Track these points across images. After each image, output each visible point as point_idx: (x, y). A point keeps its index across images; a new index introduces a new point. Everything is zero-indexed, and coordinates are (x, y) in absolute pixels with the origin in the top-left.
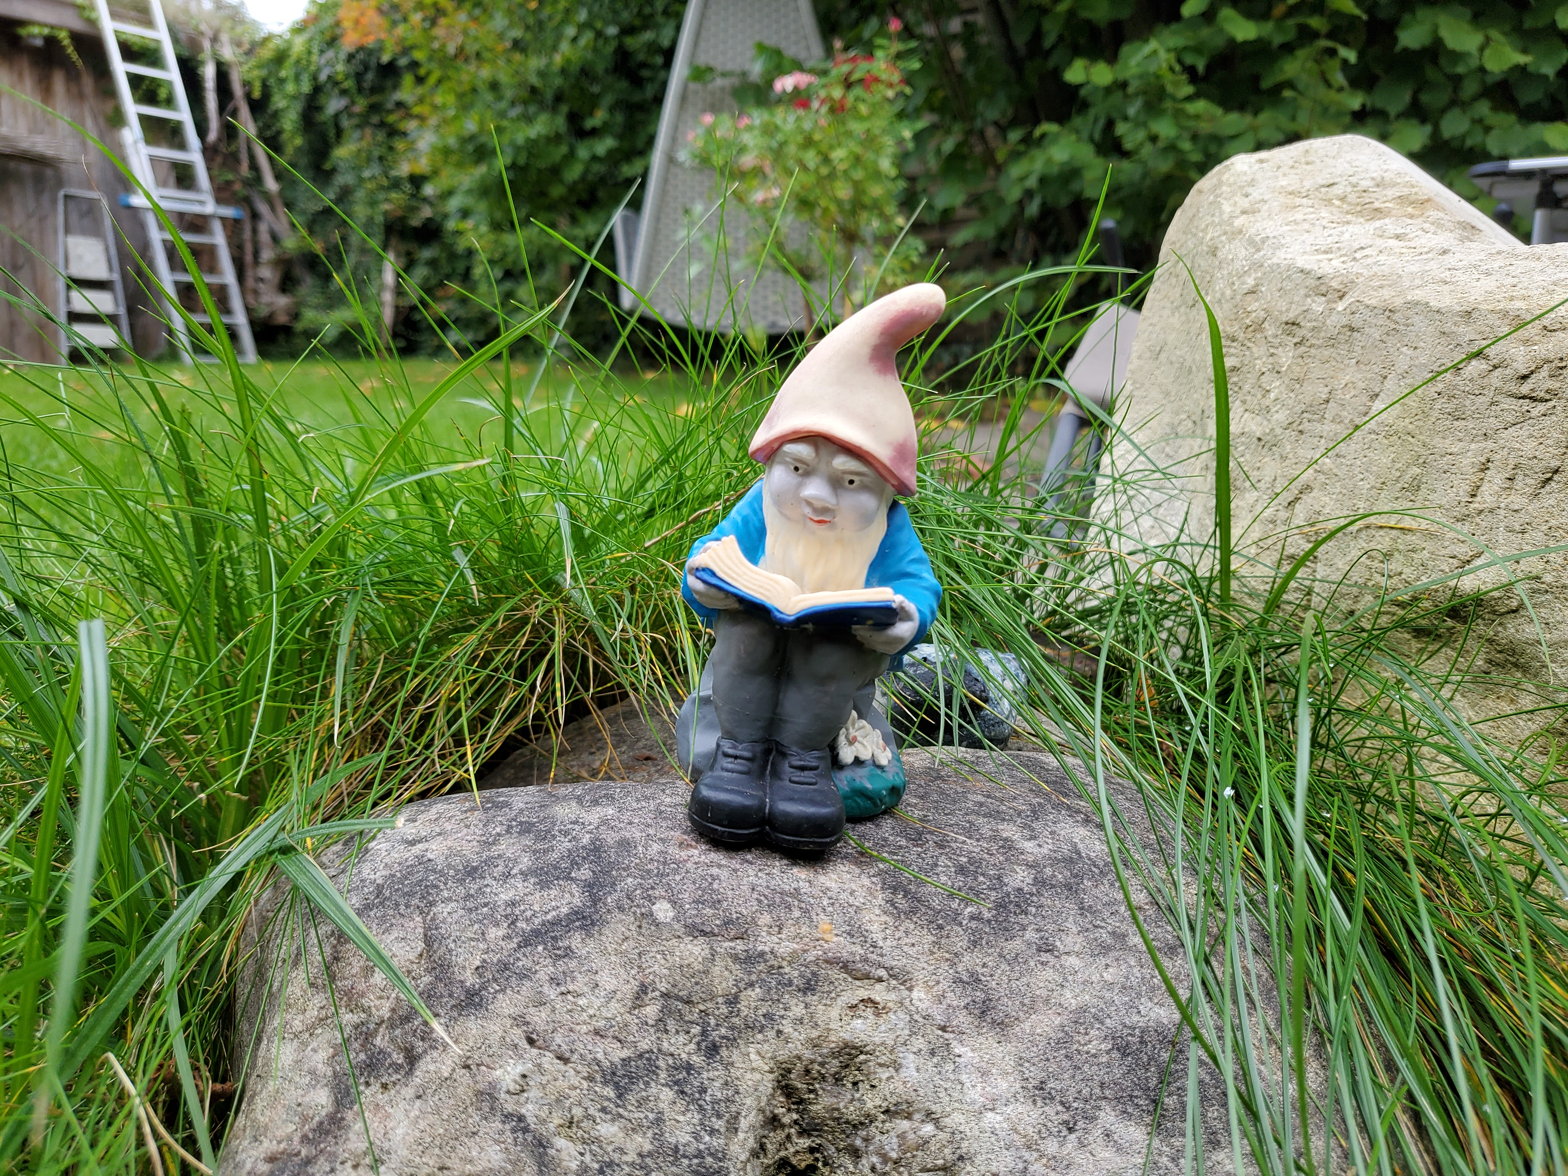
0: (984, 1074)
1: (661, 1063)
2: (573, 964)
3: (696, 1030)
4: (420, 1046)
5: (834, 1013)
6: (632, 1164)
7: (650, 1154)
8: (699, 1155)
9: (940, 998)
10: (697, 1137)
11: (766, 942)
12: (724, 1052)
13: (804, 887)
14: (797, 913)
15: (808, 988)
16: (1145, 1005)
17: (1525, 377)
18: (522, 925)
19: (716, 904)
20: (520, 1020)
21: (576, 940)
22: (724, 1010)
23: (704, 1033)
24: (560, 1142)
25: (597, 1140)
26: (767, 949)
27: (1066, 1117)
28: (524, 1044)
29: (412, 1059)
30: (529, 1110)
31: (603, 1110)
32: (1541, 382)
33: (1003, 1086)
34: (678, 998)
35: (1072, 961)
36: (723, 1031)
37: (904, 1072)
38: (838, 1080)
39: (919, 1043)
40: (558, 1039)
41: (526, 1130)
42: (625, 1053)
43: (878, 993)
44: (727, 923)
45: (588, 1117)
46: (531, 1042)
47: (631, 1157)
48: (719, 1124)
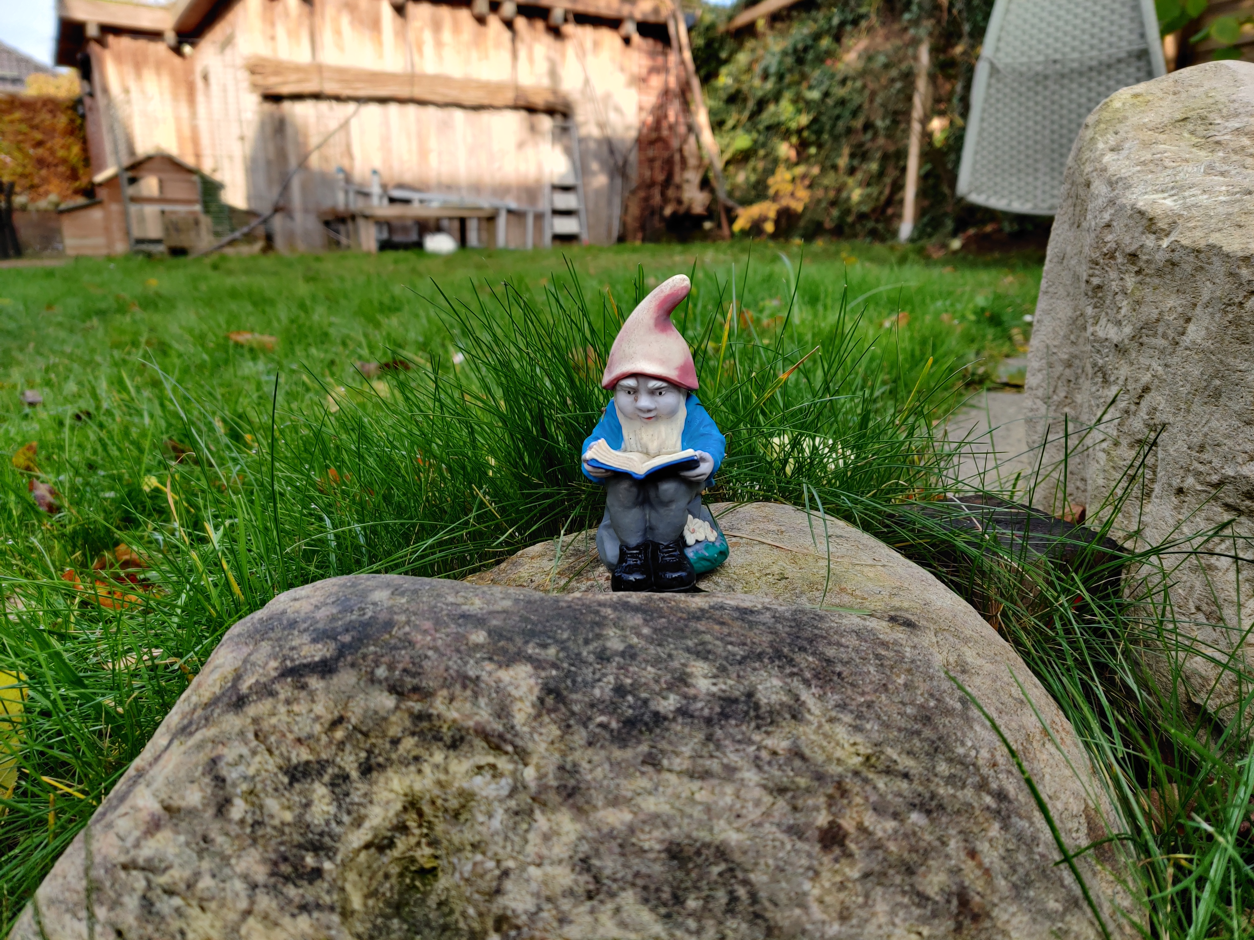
1: (330, 771)
2: (304, 694)
3: (363, 755)
5: (464, 768)
6: (274, 828)
7: (289, 824)
8: (322, 834)
9: (543, 778)
10: (327, 823)
11: (439, 708)
12: (375, 774)
13: (484, 676)
14: (468, 693)
15: (453, 746)
18: (288, 662)
19: (416, 675)
20: (256, 721)
21: (313, 679)
22: (388, 746)
23: (368, 759)
24: (238, 802)
25: (261, 806)
26: (435, 712)
27: (591, 887)
28: (251, 736)
29: (196, 730)
30: (232, 777)
31: (276, 790)
33: (559, 851)
34: (361, 732)
35: (670, 777)
36: (381, 760)
38: (456, 815)
39: (511, 803)
40: (273, 739)
41: (223, 788)
42: (310, 758)
43: (502, 762)
44: (418, 689)
45: (264, 790)
46: (256, 736)
47: (276, 822)
48: (346, 819)
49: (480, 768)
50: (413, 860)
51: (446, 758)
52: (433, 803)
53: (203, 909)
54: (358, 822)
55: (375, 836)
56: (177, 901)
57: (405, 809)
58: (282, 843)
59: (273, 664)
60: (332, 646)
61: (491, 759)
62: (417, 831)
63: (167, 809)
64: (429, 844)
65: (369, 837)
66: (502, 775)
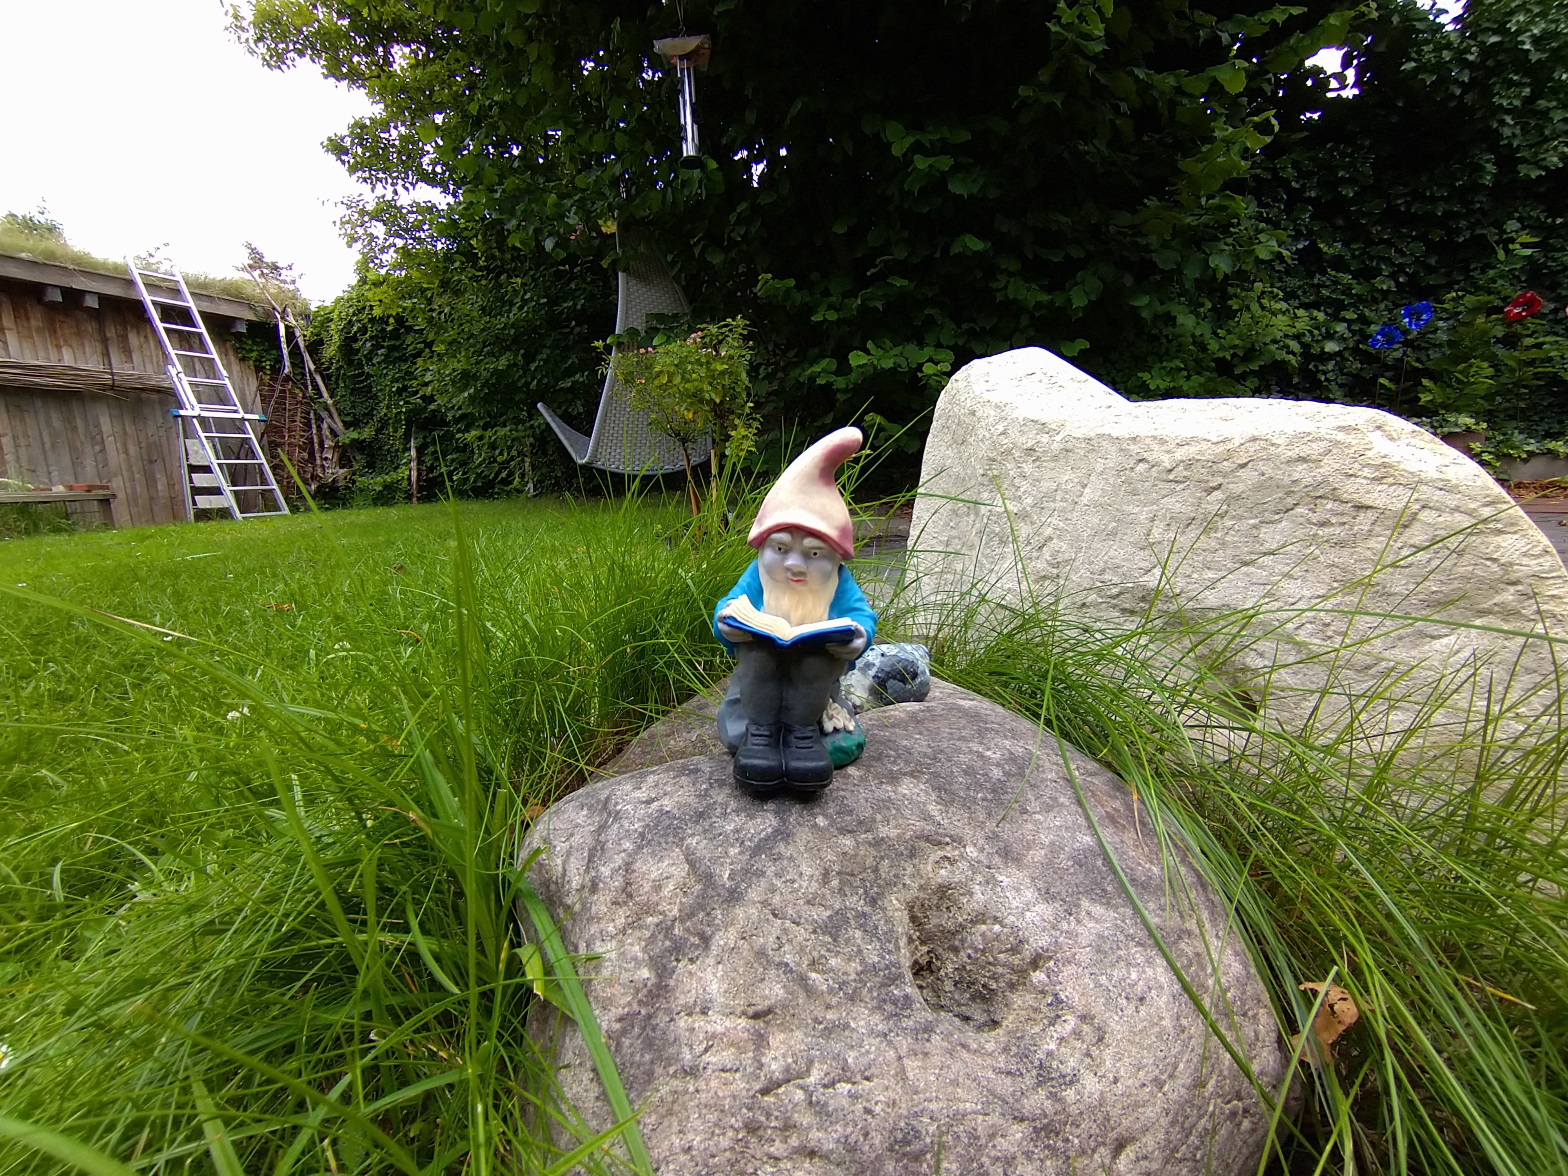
0: (1018, 890)
2: (785, 862)
3: (861, 891)
4: (708, 931)
5: (930, 868)
6: (855, 981)
7: (862, 973)
8: (887, 967)
9: (982, 850)
11: (884, 831)
13: (891, 795)
14: (894, 811)
15: (912, 855)
16: (1079, 836)
17: (1170, 471)
18: (748, 843)
19: (850, 812)
20: (765, 903)
21: (781, 847)
22: (872, 876)
23: (866, 892)
24: (814, 975)
25: (832, 970)
28: (771, 917)
29: (706, 940)
30: (788, 958)
31: (828, 950)
32: (1180, 472)
33: (1029, 894)
35: (1038, 816)
36: (875, 889)
37: (976, 897)
38: (939, 907)
39: (979, 878)
40: (790, 911)
41: (791, 971)
42: (829, 913)
43: (949, 852)
44: (860, 823)
45: (822, 956)
46: (775, 916)
47: (853, 976)
48: (891, 946)
49: (938, 863)
51: (914, 866)
52: (922, 906)
53: (867, 1079)
56: (844, 1088)
58: (870, 990)
61: (941, 853)
63: (756, 1016)
66: (955, 861)
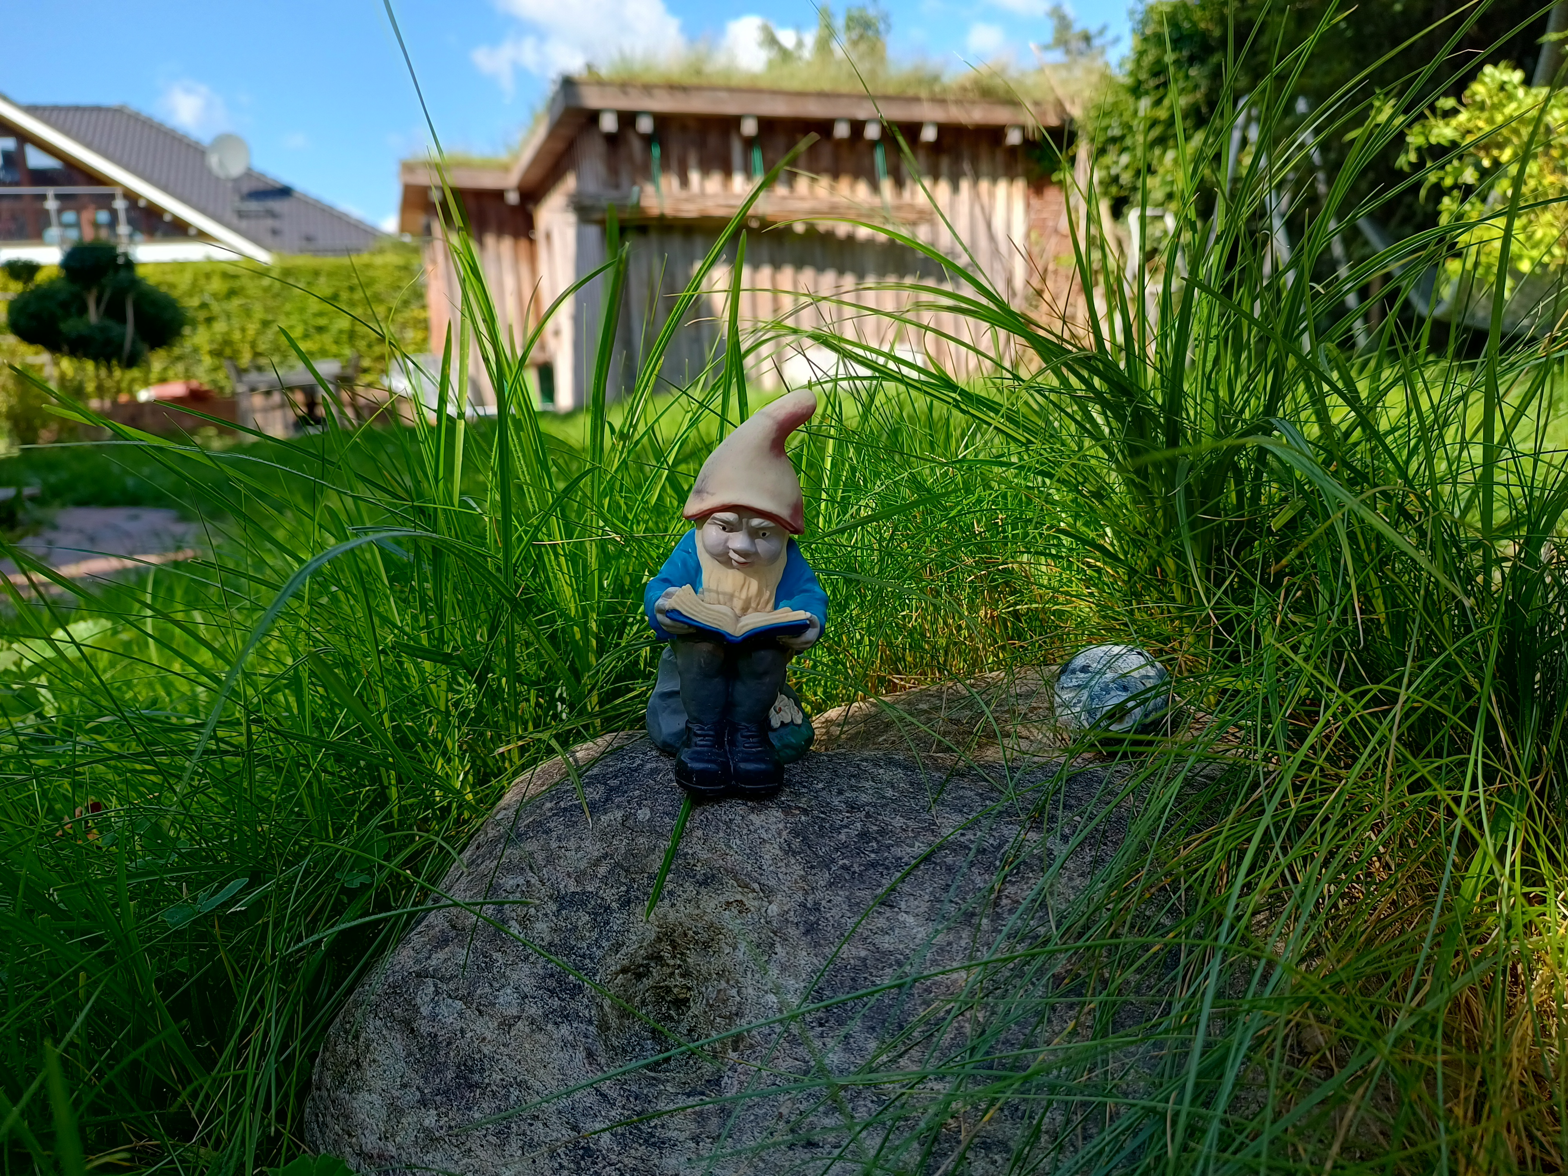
1: (593, 901)
2: (574, 832)
3: (624, 888)
5: (714, 903)
7: (556, 946)
8: (584, 956)
9: (785, 913)
11: (692, 847)
12: (633, 906)
26: (691, 852)
27: (823, 1015)
31: (546, 915)
34: (623, 867)
35: (907, 918)
39: (754, 937)
42: (576, 889)
43: (748, 899)
45: (536, 916)
48: (605, 944)
49: (729, 904)
50: (668, 990)
51: (698, 893)
52: (686, 935)
54: (617, 947)
55: (632, 962)
57: (659, 940)
59: (548, 805)
60: (602, 788)
61: (739, 896)
62: (671, 962)
64: (683, 976)
65: (626, 962)
66: (748, 910)
